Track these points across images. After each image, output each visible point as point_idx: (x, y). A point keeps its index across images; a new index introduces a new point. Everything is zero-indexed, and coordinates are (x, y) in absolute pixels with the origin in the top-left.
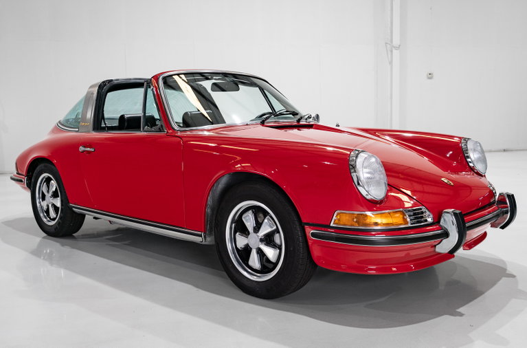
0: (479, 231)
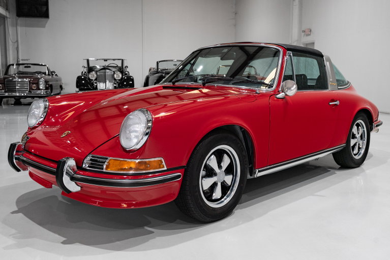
0: (39, 173)
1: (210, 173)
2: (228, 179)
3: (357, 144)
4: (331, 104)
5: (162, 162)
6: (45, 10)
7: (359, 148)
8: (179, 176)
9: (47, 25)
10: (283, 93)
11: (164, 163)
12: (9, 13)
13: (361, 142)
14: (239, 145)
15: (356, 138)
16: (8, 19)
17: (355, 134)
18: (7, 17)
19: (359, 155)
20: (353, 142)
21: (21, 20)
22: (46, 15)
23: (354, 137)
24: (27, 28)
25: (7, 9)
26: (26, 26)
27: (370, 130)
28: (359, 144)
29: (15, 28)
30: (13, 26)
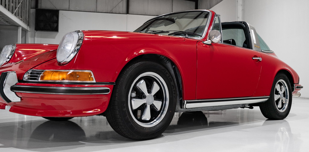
1: (140, 95)
2: (158, 105)
3: (281, 99)
4: (254, 58)
5: (92, 75)
6: (56, 26)
7: (283, 104)
8: (107, 91)
9: (56, 37)
10: (210, 41)
11: (93, 76)
12: (30, 28)
13: (284, 99)
14: (167, 75)
15: (279, 94)
16: (29, 32)
17: (278, 91)
18: (28, 31)
19: (283, 109)
20: (276, 97)
21: (38, 33)
22: (56, 29)
23: (277, 93)
24: (42, 39)
25: (28, 25)
26: (41, 37)
27: (291, 90)
28: (282, 100)
29: (33, 39)
30: (31, 37)
